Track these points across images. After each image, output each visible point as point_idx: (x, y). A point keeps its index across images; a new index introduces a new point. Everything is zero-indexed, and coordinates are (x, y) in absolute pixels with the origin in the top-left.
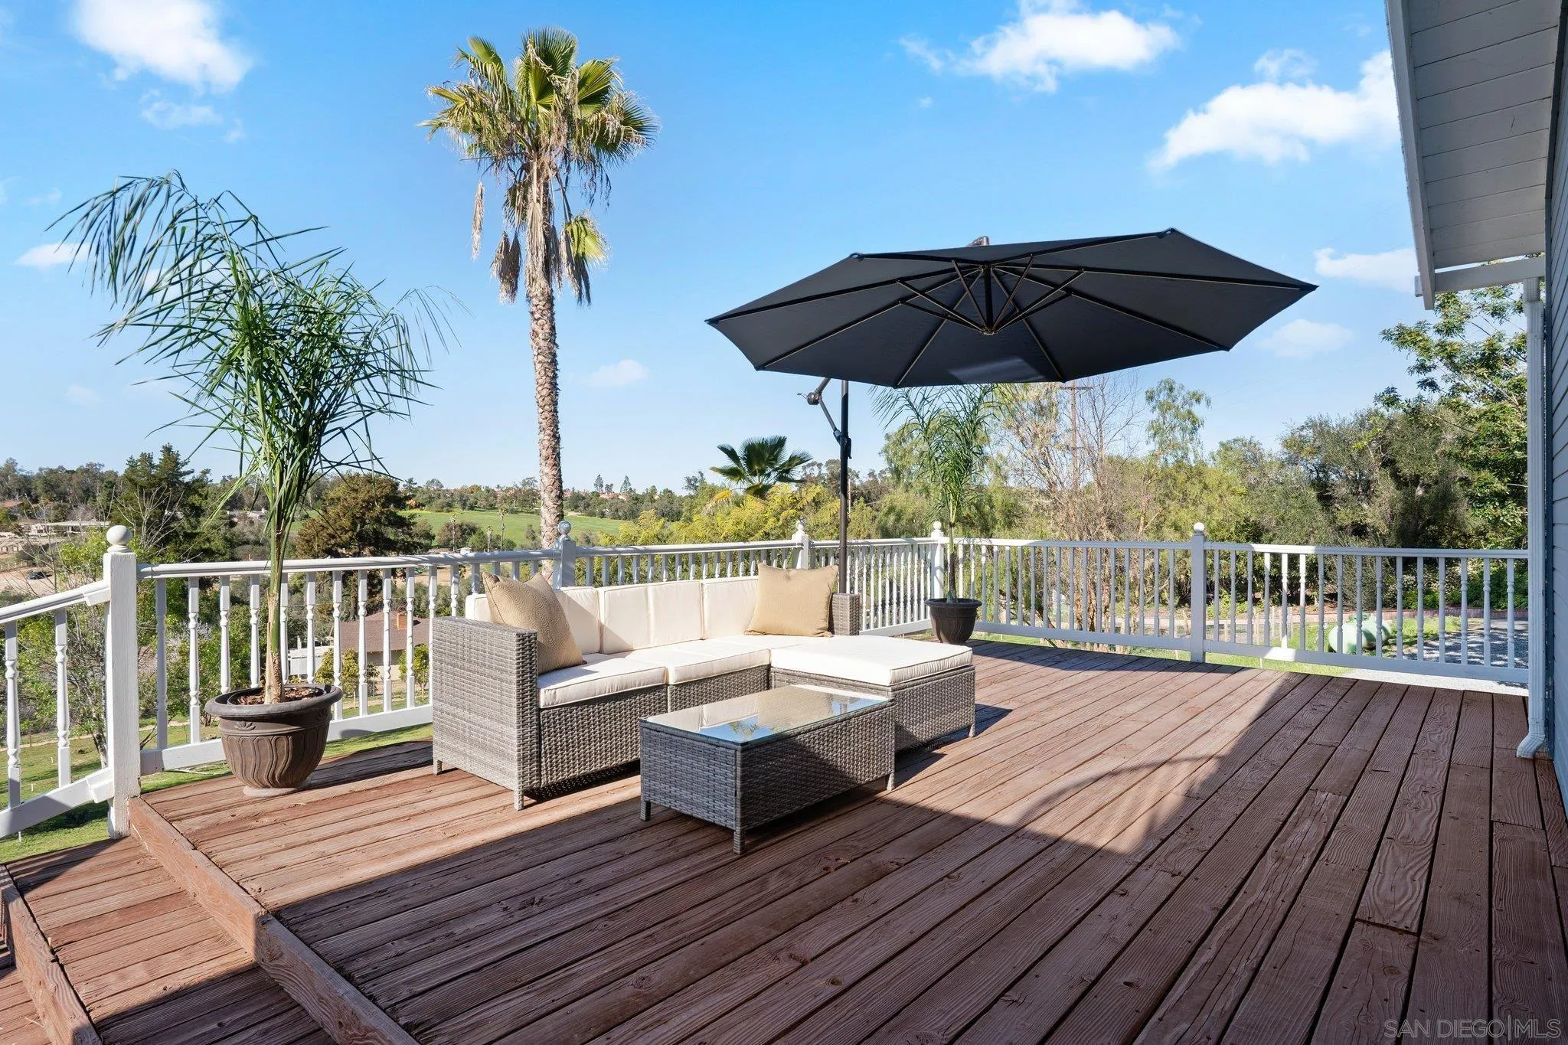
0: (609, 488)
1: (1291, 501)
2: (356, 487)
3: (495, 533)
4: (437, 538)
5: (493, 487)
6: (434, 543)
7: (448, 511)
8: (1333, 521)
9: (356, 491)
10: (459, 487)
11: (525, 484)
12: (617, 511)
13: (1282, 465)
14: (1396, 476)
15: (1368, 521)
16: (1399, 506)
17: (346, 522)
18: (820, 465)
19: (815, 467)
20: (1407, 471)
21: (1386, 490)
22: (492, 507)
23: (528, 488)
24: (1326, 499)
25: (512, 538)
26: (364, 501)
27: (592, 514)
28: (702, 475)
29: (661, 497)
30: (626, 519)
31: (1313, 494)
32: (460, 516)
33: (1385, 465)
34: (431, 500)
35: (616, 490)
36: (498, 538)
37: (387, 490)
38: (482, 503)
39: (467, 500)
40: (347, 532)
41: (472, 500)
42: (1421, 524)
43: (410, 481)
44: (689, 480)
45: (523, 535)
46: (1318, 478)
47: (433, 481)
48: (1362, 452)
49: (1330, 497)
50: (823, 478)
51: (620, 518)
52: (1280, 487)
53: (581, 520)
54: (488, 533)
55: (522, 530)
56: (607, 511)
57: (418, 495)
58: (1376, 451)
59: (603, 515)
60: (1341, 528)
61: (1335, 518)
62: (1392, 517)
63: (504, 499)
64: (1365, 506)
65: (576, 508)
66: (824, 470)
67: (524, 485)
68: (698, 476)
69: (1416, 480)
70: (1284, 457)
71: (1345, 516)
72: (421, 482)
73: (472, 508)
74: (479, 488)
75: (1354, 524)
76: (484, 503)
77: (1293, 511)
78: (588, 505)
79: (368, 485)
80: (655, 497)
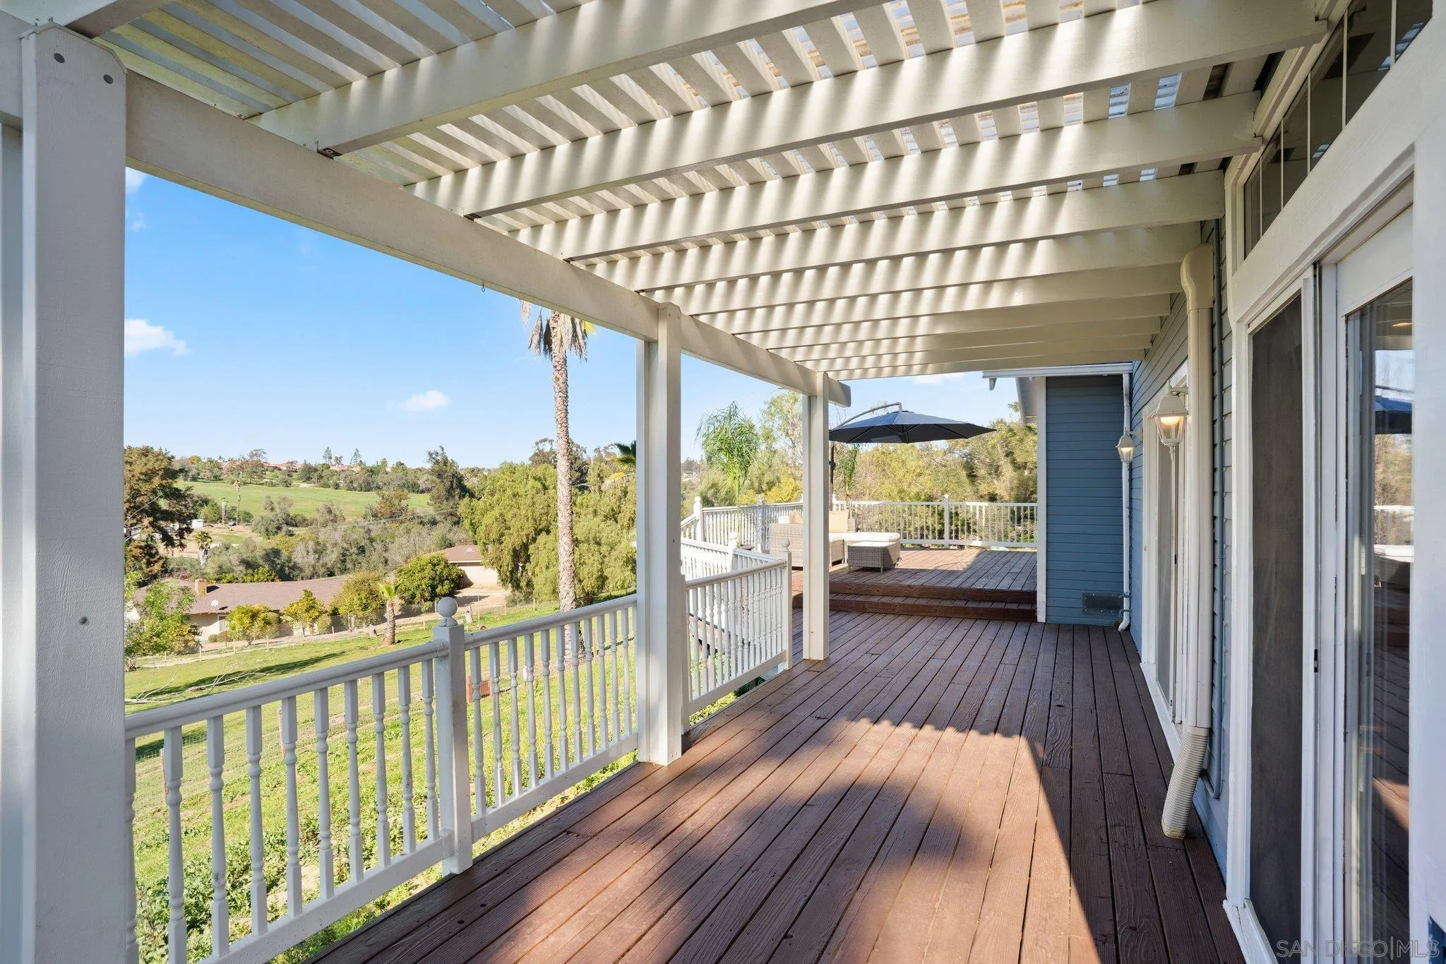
0: (338, 460)
1: (951, 478)
2: (130, 460)
3: (229, 505)
5: (215, 458)
8: (977, 491)
9: (131, 464)
11: (252, 455)
12: (352, 482)
13: (945, 454)
14: (1013, 462)
15: (997, 492)
16: (1015, 482)
19: (547, 443)
20: (1019, 460)
21: (1008, 471)
22: (217, 478)
23: (255, 458)
24: (972, 476)
25: (248, 509)
26: (141, 474)
27: (326, 486)
28: (443, 449)
29: (394, 470)
30: (361, 490)
31: (964, 473)
33: (1007, 456)
35: (346, 462)
36: (234, 509)
37: (165, 464)
38: (205, 474)
39: (188, 471)
41: (193, 472)
42: (1028, 493)
44: (430, 454)
45: (257, 507)
46: (967, 461)
48: (994, 447)
49: (975, 476)
51: (355, 489)
52: (944, 469)
53: (315, 491)
54: (223, 504)
55: (260, 502)
56: (342, 483)
58: (1002, 447)
59: (337, 487)
60: (982, 497)
61: (978, 489)
62: (1012, 489)
63: (231, 471)
64: (995, 481)
65: (308, 479)
67: (251, 457)
68: (440, 452)
69: (1024, 466)
70: (945, 448)
71: (984, 489)
75: (989, 494)
76: (208, 474)
77: (952, 485)
78: (321, 477)
79: (144, 459)
80: (388, 469)
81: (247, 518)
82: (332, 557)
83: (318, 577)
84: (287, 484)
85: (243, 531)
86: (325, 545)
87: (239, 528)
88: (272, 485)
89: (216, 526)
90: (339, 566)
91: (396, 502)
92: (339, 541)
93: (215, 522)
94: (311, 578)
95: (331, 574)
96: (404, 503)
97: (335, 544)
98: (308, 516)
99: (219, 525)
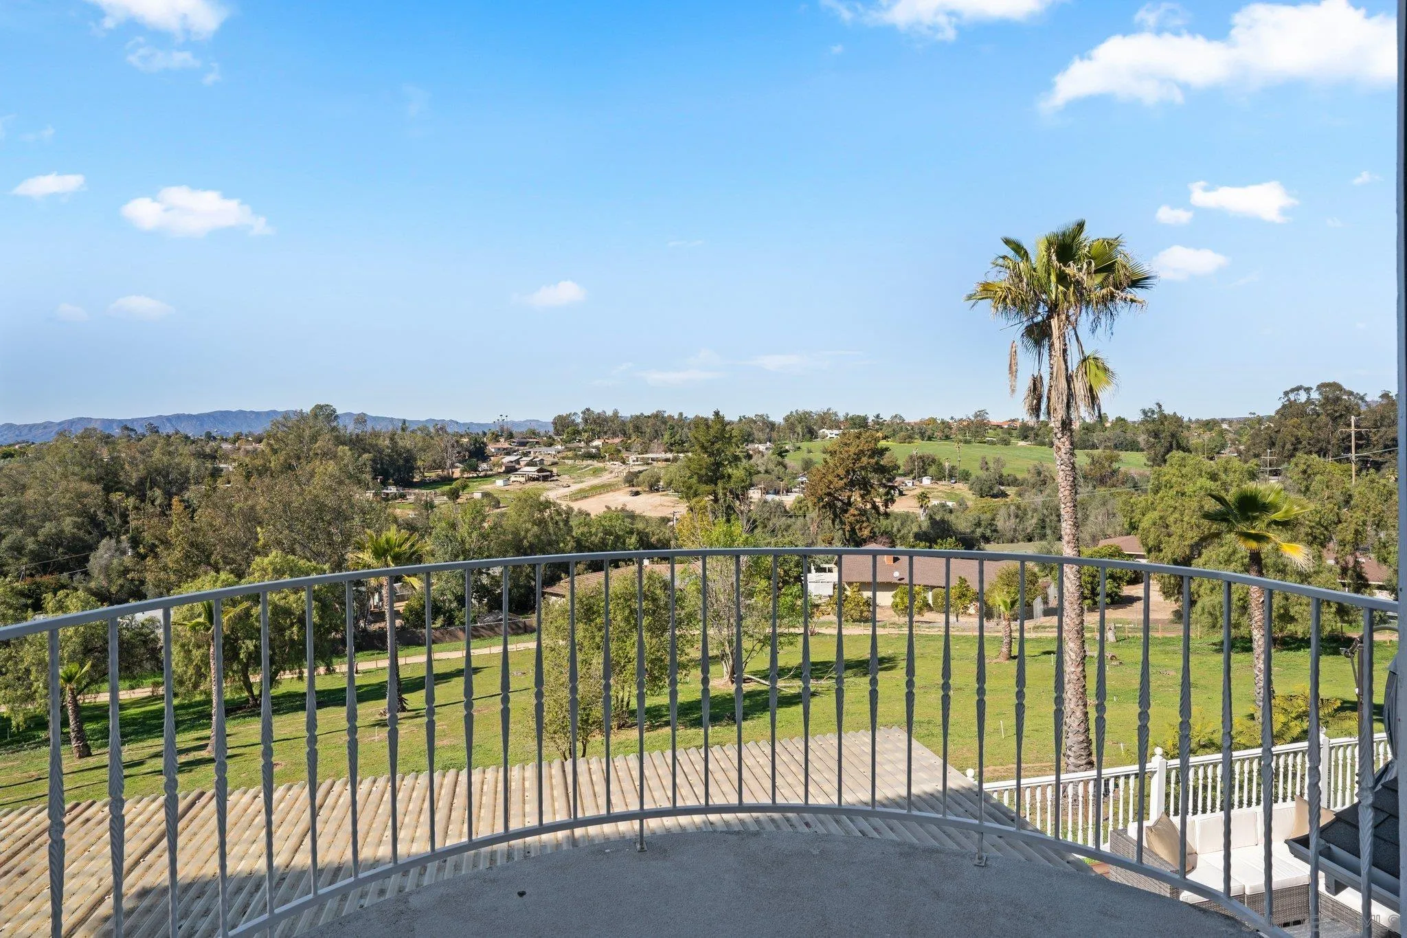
3: (952, 464)
4: (902, 468)
5: (947, 419)
6: (900, 472)
7: (909, 443)
10: (917, 420)
11: (976, 416)
17: (841, 472)
18: (1308, 390)
22: (947, 438)
23: (980, 418)
25: (967, 468)
27: (1043, 444)
28: (1160, 406)
29: (1113, 424)
32: (920, 447)
34: (894, 433)
36: (955, 468)
37: (872, 444)
38: (938, 434)
39: (925, 431)
40: (842, 479)
41: (929, 432)
43: (878, 416)
45: (977, 465)
47: (896, 416)
50: (1313, 403)
53: (1030, 449)
54: (947, 464)
55: (977, 460)
57: (884, 428)
63: (959, 429)
65: (1025, 438)
66: (1315, 395)
68: (1156, 409)
72: (886, 417)
73: (930, 439)
74: (935, 420)
76: (940, 434)
78: (1037, 435)
79: (858, 441)
80: (1108, 425)
81: (965, 476)
82: (1032, 523)
83: (1018, 541)
84: (1006, 443)
85: (962, 488)
86: (1025, 510)
87: (960, 485)
88: (993, 443)
89: (940, 483)
90: (1038, 531)
91: (1107, 464)
92: (1040, 507)
93: (940, 479)
94: (1012, 542)
95: (1030, 540)
96: (1115, 466)
97: (1035, 510)
98: (1020, 476)
99: (943, 483)
